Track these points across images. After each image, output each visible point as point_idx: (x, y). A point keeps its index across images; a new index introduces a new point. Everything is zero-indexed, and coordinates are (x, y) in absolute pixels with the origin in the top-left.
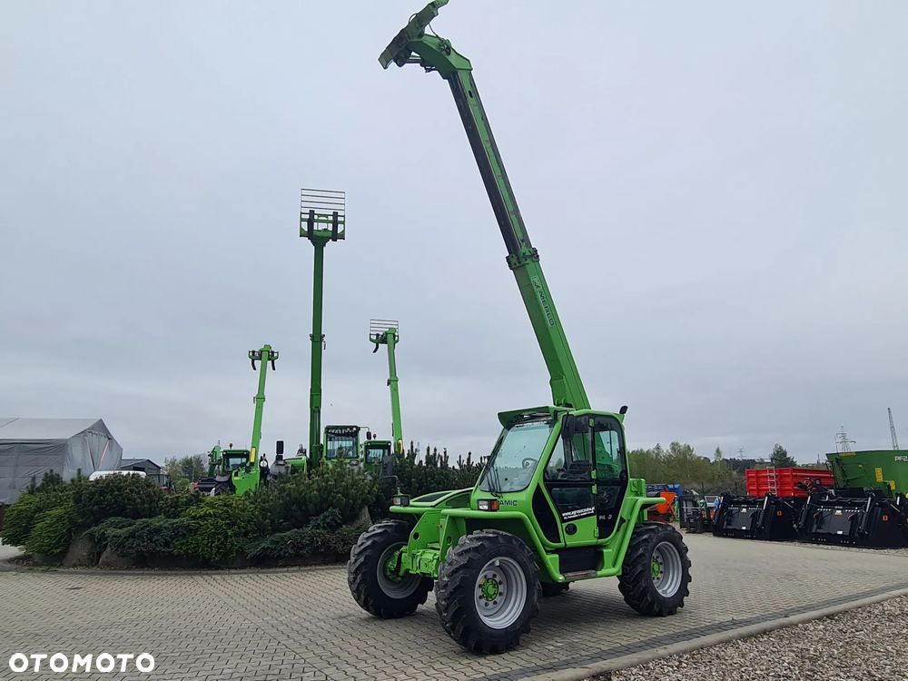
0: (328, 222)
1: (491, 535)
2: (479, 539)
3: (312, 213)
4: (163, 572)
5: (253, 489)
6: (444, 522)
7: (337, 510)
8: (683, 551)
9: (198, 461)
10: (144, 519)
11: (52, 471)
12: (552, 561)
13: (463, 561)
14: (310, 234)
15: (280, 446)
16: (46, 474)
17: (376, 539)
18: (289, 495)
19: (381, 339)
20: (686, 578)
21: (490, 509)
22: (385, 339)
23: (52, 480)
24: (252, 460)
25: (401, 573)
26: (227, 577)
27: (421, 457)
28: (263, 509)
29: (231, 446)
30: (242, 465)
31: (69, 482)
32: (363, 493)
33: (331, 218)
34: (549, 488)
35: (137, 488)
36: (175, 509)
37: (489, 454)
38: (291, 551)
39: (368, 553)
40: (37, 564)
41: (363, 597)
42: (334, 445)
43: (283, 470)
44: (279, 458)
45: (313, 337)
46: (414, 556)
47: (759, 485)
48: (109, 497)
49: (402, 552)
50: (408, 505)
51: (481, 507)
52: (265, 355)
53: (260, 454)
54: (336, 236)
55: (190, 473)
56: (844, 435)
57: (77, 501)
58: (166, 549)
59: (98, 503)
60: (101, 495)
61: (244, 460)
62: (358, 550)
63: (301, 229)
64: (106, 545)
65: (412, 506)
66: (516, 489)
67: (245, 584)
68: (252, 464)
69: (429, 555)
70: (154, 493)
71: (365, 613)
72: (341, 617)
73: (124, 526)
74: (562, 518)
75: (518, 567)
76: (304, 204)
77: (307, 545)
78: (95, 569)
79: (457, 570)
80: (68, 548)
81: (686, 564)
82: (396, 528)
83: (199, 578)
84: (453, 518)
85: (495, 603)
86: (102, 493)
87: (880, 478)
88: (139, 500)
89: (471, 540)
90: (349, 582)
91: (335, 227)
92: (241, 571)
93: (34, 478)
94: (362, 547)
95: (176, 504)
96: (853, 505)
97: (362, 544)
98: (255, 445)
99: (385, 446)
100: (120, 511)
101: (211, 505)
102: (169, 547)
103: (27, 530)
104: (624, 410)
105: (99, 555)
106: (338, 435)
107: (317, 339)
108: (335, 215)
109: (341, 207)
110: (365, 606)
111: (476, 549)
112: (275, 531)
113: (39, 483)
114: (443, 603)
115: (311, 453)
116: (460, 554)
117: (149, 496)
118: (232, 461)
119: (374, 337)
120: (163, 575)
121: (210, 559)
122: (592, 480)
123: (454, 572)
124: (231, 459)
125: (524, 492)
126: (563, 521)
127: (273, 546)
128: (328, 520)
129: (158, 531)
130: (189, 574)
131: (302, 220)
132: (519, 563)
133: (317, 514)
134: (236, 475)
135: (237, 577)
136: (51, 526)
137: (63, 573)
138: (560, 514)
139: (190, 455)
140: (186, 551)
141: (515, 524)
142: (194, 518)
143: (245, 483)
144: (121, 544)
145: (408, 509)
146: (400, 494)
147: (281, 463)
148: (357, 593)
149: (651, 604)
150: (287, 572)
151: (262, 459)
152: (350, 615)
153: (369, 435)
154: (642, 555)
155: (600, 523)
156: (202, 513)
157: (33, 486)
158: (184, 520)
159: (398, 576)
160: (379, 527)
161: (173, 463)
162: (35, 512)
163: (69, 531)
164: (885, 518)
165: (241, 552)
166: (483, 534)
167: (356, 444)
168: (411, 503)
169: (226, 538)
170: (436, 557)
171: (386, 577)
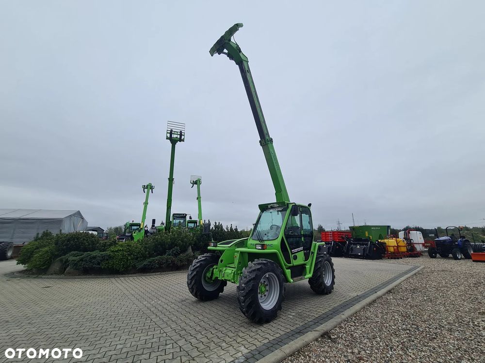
0: (178, 134)
1: (264, 262)
2: (259, 264)
3: (171, 131)
4: (95, 277)
5: (141, 239)
6: (237, 255)
7: (178, 248)
8: (332, 265)
9: (120, 228)
10: (89, 252)
11: (47, 231)
12: (288, 272)
13: (253, 276)
14: (171, 139)
15: (154, 221)
16: (44, 232)
17: (202, 262)
18: (157, 241)
19: (195, 183)
20: (334, 277)
21: (263, 249)
22: (196, 183)
23: (46, 234)
24: (141, 227)
25: (213, 278)
26: (126, 278)
27: (212, 226)
28: (146, 247)
29: (133, 221)
30: (137, 229)
31: (55, 236)
32: (190, 240)
33: (179, 133)
34: (287, 238)
35: (87, 238)
36: (104, 248)
37: (255, 223)
38: (157, 266)
39: (197, 269)
40: (33, 274)
41: (194, 291)
42: (177, 221)
43: (155, 231)
44: (153, 226)
45: (169, 179)
46: (221, 271)
47: (326, 237)
48: (72, 242)
49: (214, 269)
50: (216, 246)
51: (257, 248)
52: (149, 187)
53: (145, 225)
54: (181, 140)
55: (117, 232)
56: (339, 222)
57: (56, 244)
58: (98, 266)
59: (66, 245)
60: (68, 242)
61: (138, 227)
62: (192, 268)
63: (167, 136)
64: (68, 265)
65: (218, 247)
66: (271, 239)
67: (135, 282)
68: (141, 229)
69: (229, 271)
70: (95, 240)
71: (194, 299)
72: (182, 301)
73: (78, 256)
74: (291, 252)
75: (275, 276)
76: (168, 127)
77: (165, 263)
78: (63, 276)
79: (250, 281)
80: (49, 266)
81: (333, 271)
82: (212, 257)
83: (113, 280)
84: (242, 253)
85: (265, 295)
86: (69, 240)
87: (367, 235)
88: (87, 244)
89: (255, 264)
90: (188, 284)
91: (181, 137)
92: (133, 275)
93: (38, 234)
94: (195, 267)
95: (105, 245)
96: (363, 244)
97: (195, 266)
98: (143, 221)
99: (195, 222)
100: (77, 248)
101: (121, 246)
102: (99, 265)
103: (30, 258)
104: (310, 205)
105: (65, 269)
106: (178, 217)
107: (171, 180)
108: (181, 132)
109: (184, 129)
110: (196, 295)
111: (258, 269)
112: (150, 257)
113: (40, 236)
114: (242, 298)
115: (166, 225)
116: (250, 272)
117: (92, 242)
118: (133, 227)
119: (192, 182)
120: (96, 278)
121: (119, 270)
122: (301, 235)
123: (248, 282)
124: (132, 227)
125: (276, 240)
126: (292, 254)
127: (149, 264)
128: (174, 252)
129: (94, 257)
130: (109, 277)
131: (167, 133)
132: (276, 275)
133: (169, 249)
134: (134, 233)
135: (131, 279)
136: (41, 256)
137: (44, 278)
138: (291, 250)
139: (118, 226)
140: (108, 267)
141: (273, 256)
142: (113, 251)
143: (138, 236)
144: (75, 264)
145: (218, 248)
146: (213, 241)
147: (154, 228)
148: (192, 290)
149: (324, 290)
150: (155, 275)
151: (145, 227)
152: (187, 299)
153: (190, 218)
154: (320, 268)
155: (305, 254)
156: (117, 249)
157: (37, 237)
158: (108, 253)
159: (211, 280)
160: (203, 257)
161: (111, 229)
162: (36, 249)
163: (50, 258)
164: (375, 249)
165: (134, 267)
166: (260, 262)
167: (185, 221)
168: (218, 245)
169: (127, 260)
170: (233, 272)
171: (205, 281)
